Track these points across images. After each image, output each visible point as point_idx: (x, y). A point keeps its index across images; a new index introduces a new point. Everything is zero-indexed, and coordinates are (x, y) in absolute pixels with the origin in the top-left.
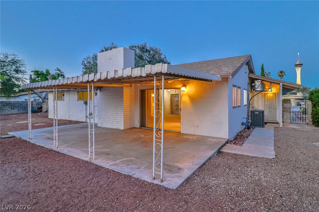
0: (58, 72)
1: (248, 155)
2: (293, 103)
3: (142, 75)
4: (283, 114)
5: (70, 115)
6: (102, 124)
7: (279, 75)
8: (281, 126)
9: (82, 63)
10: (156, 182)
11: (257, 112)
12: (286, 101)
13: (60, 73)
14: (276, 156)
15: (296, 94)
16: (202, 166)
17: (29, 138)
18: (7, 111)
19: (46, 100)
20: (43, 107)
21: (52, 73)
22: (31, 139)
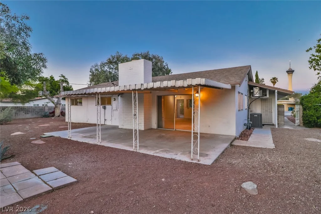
0: (62, 78)
1: (254, 146)
2: (286, 108)
3: (184, 86)
4: (278, 117)
5: (88, 119)
6: (123, 126)
7: (272, 82)
8: (277, 127)
9: (90, 70)
10: (194, 162)
11: (256, 115)
12: (280, 106)
13: (64, 79)
14: (275, 147)
15: (288, 100)
16: (222, 153)
17: (69, 137)
18: (22, 115)
19: (58, 106)
20: (55, 112)
21: (56, 80)
22: (71, 137)
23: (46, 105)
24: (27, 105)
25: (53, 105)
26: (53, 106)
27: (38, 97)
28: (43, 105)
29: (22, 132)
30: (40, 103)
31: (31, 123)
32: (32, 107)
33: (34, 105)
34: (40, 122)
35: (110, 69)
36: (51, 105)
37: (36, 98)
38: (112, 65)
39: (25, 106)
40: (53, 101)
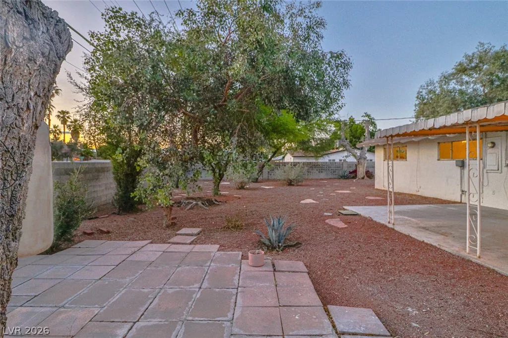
0: (367, 118)
5: (419, 187)
9: (416, 95)
17: (389, 223)
18: (315, 174)
19: (362, 161)
20: (358, 170)
21: (357, 123)
22: (394, 224)
23: (345, 160)
24: (321, 160)
25: (355, 160)
26: (355, 162)
27: (333, 149)
28: (340, 160)
29: (314, 200)
30: (337, 158)
31: (325, 186)
32: (326, 163)
33: (329, 160)
34: (337, 186)
35: (461, 85)
36: (351, 159)
37: (332, 151)
38: (465, 75)
39: (319, 162)
40: (354, 154)
